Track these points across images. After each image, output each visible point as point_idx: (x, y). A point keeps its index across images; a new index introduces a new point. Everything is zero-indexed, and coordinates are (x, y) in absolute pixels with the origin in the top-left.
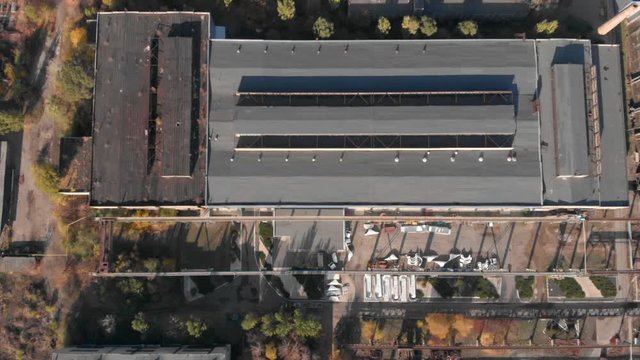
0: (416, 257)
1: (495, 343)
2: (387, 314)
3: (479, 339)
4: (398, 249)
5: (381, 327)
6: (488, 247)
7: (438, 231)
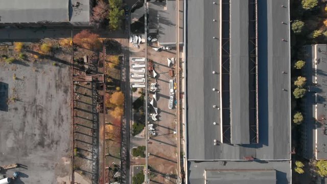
0: (156, 88)
1: (108, 133)
2: (123, 71)
3: (110, 124)
4: (159, 78)
5: (115, 67)
6: (162, 131)
7: (171, 101)
